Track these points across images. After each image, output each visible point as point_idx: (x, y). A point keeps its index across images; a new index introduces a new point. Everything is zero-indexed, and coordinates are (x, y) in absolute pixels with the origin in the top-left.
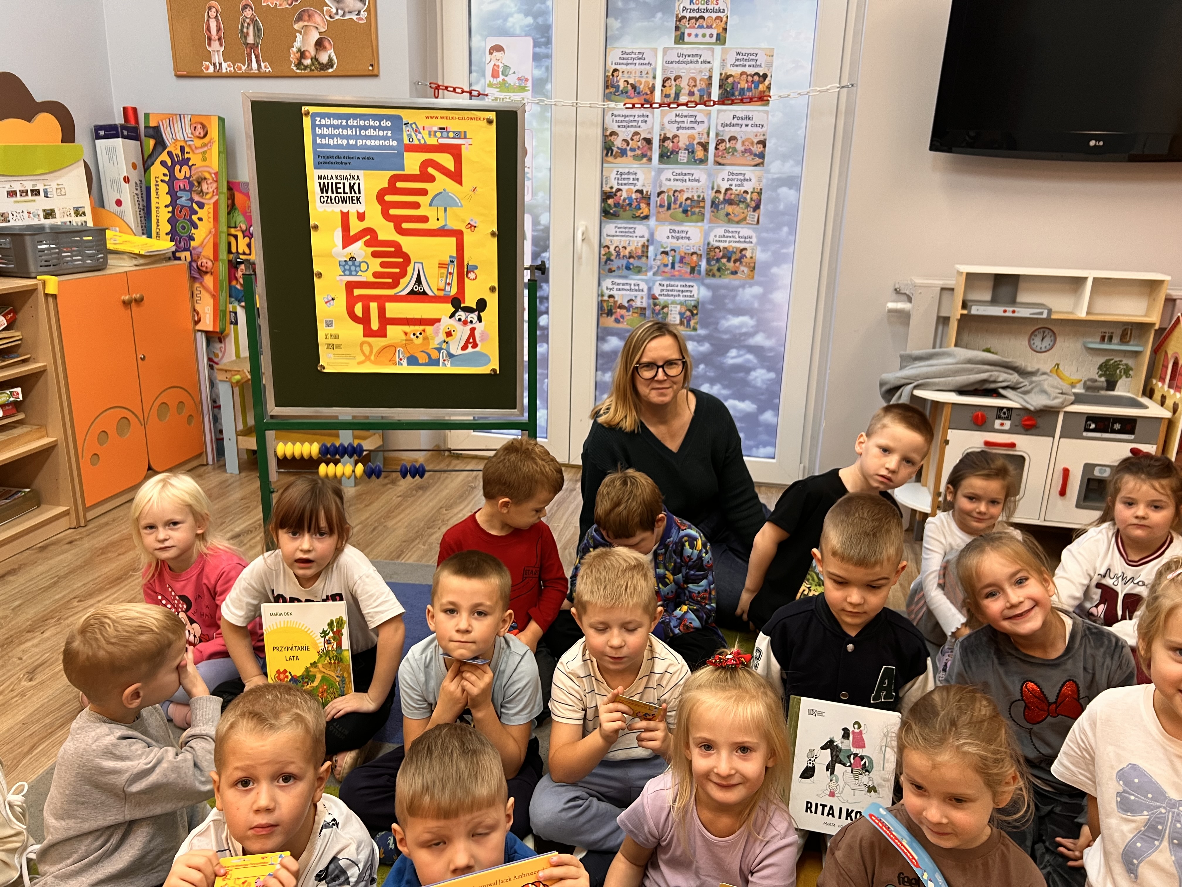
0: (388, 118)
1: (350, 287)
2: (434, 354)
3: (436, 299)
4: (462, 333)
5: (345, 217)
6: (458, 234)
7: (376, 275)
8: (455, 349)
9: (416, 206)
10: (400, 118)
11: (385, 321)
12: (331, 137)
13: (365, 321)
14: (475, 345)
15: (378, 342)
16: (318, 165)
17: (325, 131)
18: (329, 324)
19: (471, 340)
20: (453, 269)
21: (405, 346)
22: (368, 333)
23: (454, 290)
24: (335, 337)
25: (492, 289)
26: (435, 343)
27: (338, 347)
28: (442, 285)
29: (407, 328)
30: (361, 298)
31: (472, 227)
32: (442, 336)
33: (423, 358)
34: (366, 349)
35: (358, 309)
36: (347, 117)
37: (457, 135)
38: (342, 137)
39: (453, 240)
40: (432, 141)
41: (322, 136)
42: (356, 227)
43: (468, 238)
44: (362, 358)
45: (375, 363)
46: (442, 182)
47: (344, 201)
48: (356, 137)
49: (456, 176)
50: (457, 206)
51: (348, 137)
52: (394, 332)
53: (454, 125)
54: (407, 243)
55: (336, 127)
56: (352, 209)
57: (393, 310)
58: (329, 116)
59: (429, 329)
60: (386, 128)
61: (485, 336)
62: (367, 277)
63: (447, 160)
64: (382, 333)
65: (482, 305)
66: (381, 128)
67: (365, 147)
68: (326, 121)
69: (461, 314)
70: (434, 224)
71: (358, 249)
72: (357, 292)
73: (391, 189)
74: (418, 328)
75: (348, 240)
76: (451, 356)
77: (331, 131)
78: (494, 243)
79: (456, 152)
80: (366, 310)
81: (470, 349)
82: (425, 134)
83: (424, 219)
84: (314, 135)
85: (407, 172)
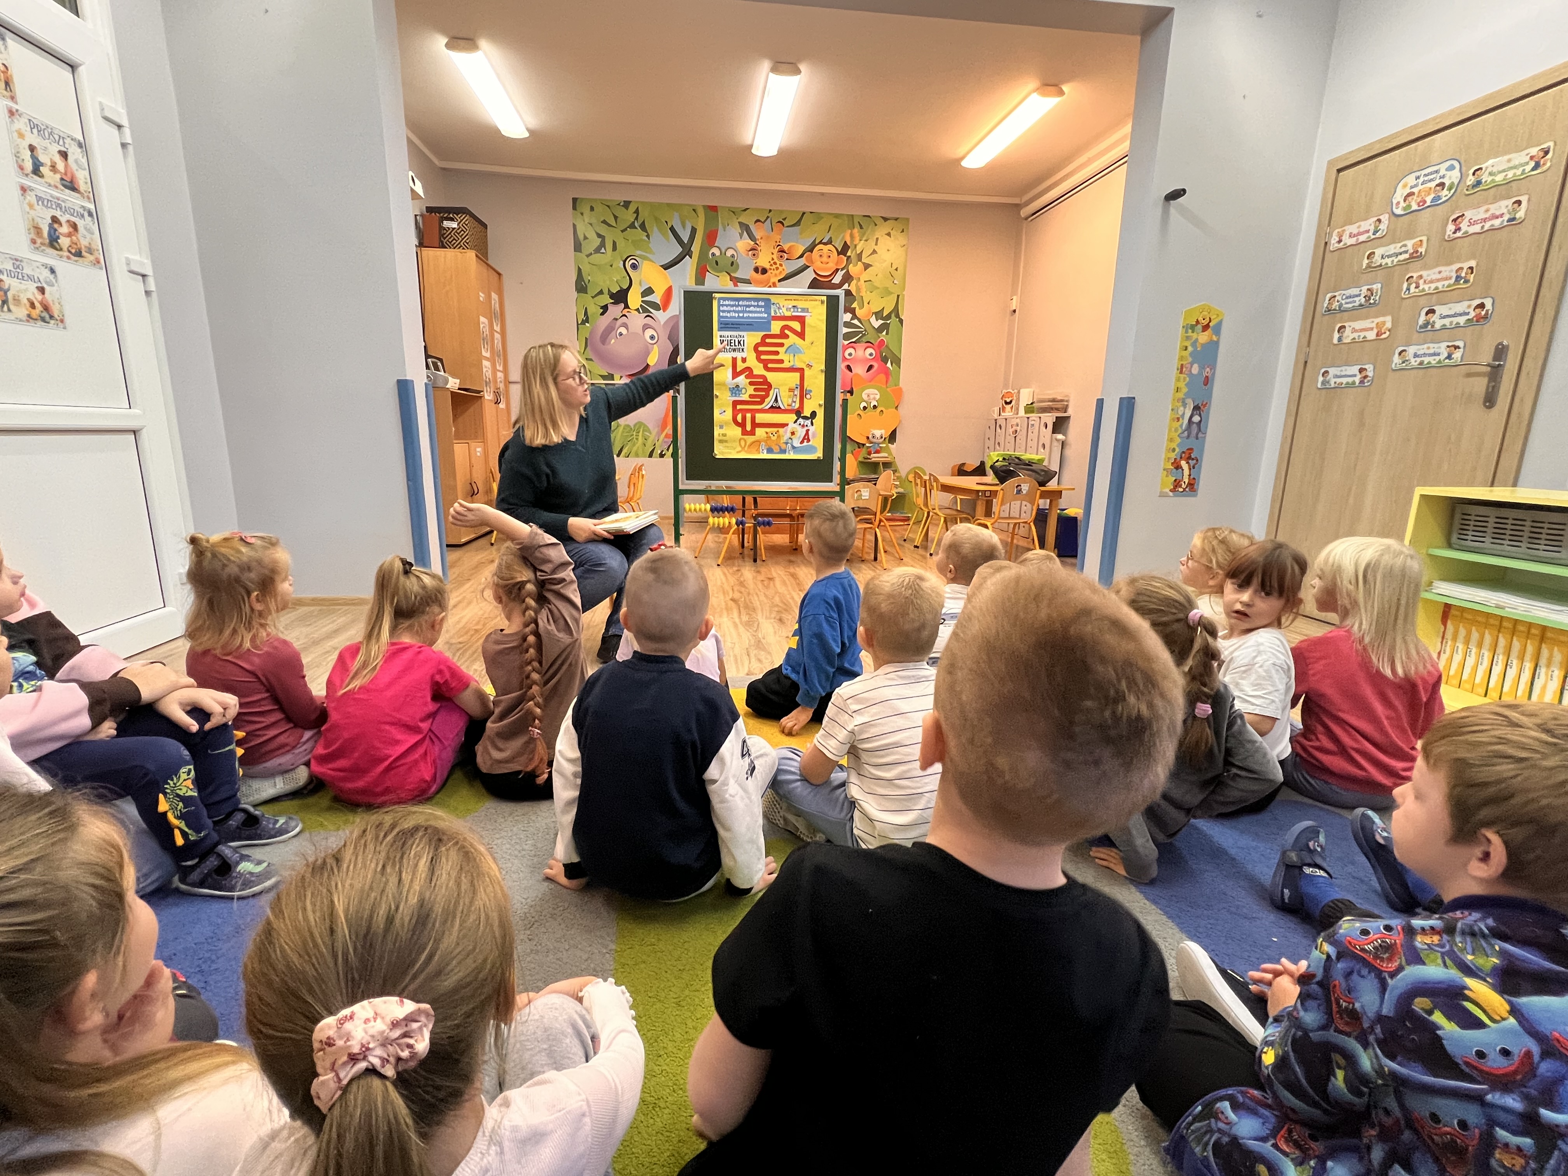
0: (762, 300)
1: (735, 403)
2: (783, 446)
3: (786, 411)
4: (801, 432)
5: (734, 360)
6: (801, 371)
7: (751, 396)
8: (796, 444)
9: (777, 353)
10: (769, 300)
11: (755, 425)
12: (729, 312)
13: (742, 425)
14: (809, 441)
15: (750, 439)
16: (720, 329)
17: (725, 308)
18: (721, 427)
19: (806, 438)
20: (797, 392)
21: (766, 441)
22: (745, 432)
23: (797, 406)
24: (724, 435)
25: (820, 405)
26: (785, 439)
27: (726, 441)
28: (790, 401)
29: (768, 430)
30: (741, 410)
31: (810, 366)
32: (789, 435)
33: (776, 448)
34: (743, 443)
35: (739, 418)
36: (738, 300)
37: (803, 310)
38: (735, 311)
39: (797, 375)
40: (788, 314)
41: (724, 311)
42: (740, 366)
43: (807, 373)
44: (739, 449)
45: (748, 452)
46: (793, 339)
47: (734, 350)
48: (743, 312)
49: (801, 335)
50: (800, 352)
51: (738, 312)
52: (760, 432)
53: (801, 304)
54: (771, 377)
55: (732, 306)
56: (739, 355)
57: (760, 418)
58: (728, 299)
59: (781, 430)
60: (761, 307)
61: (814, 435)
62: (745, 397)
63: (796, 326)
64: (752, 433)
65: (814, 414)
66: (758, 306)
67: (749, 317)
68: (727, 303)
69: (801, 421)
70: (786, 365)
71: (742, 380)
72: (739, 407)
73: (763, 343)
74: (775, 430)
75: (736, 374)
76: (794, 447)
77: (729, 308)
78: (822, 377)
79: (801, 320)
80: (744, 418)
81: (805, 444)
82: (784, 310)
83: (782, 361)
84: (719, 311)
85: (772, 332)
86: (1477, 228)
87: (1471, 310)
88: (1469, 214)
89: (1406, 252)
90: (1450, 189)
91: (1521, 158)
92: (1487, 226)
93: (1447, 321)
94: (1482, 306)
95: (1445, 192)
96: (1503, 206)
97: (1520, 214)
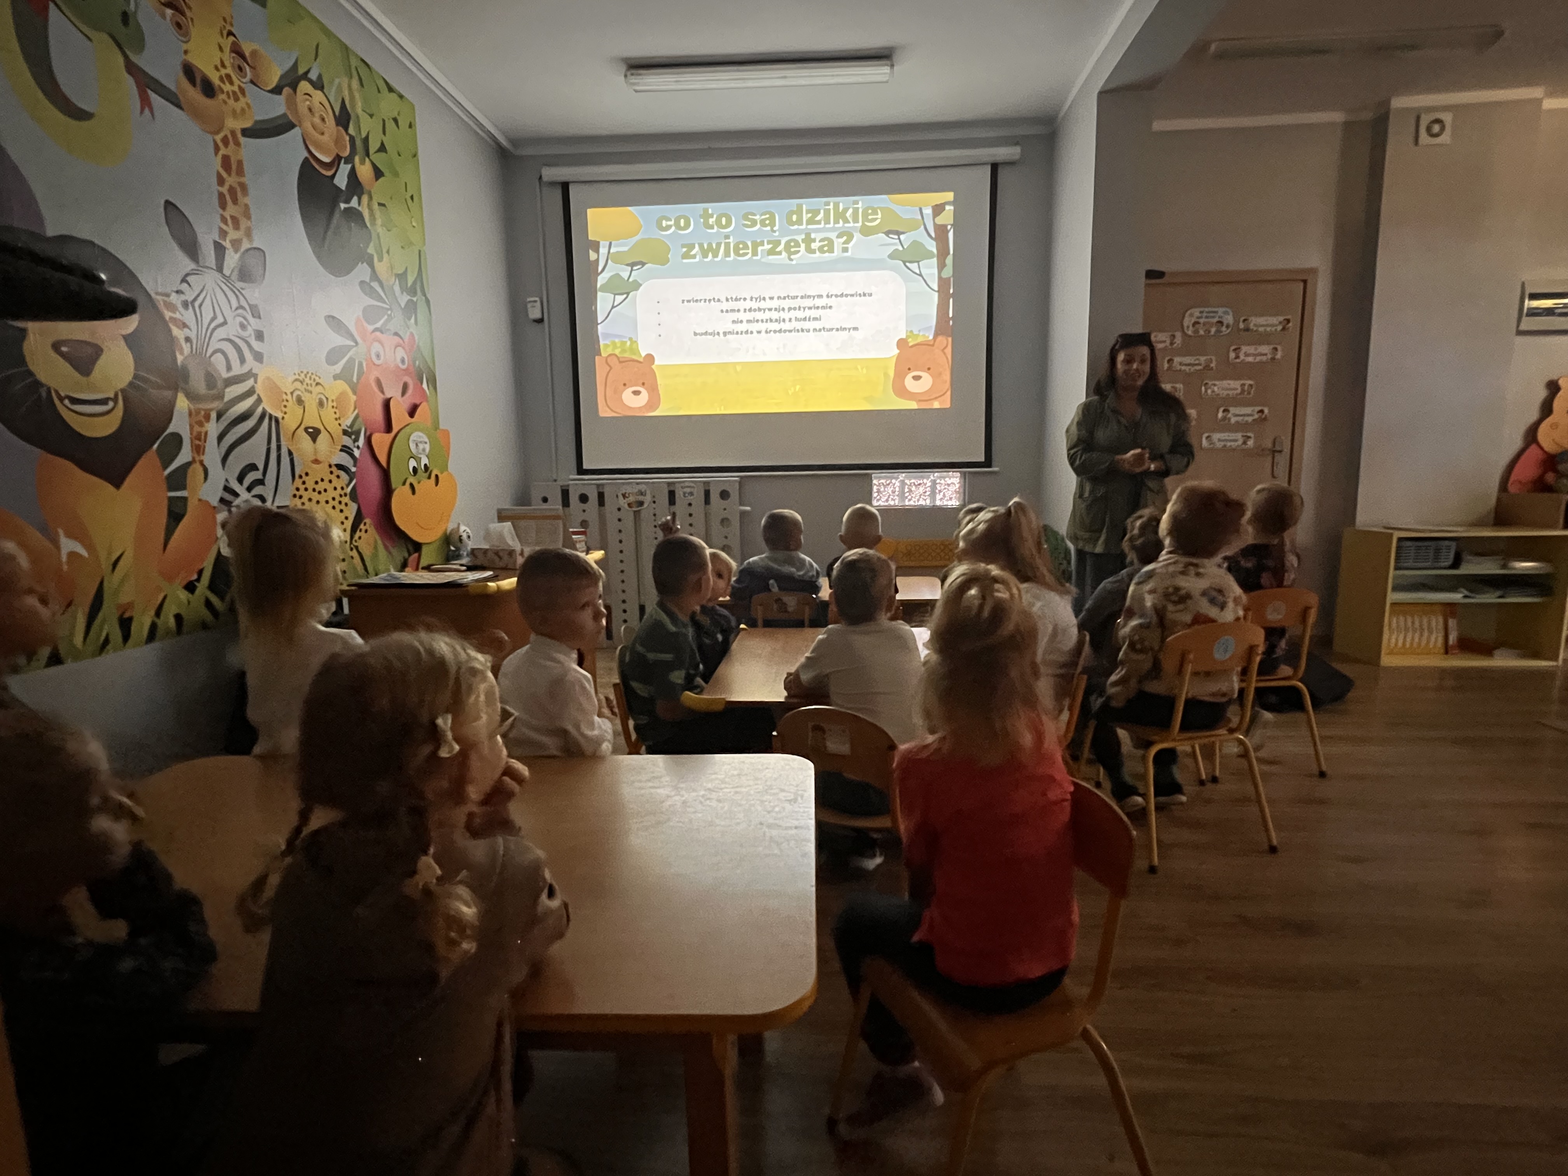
86: (1250, 359)
87: (1255, 413)
88: (1244, 349)
89: (1199, 364)
90: (1228, 327)
91: (1274, 320)
92: (1258, 359)
93: (1240, 419)
94: (1262, 411)
95: (1224, 329)
96: (1265, 349)
97: (1279, 356)
